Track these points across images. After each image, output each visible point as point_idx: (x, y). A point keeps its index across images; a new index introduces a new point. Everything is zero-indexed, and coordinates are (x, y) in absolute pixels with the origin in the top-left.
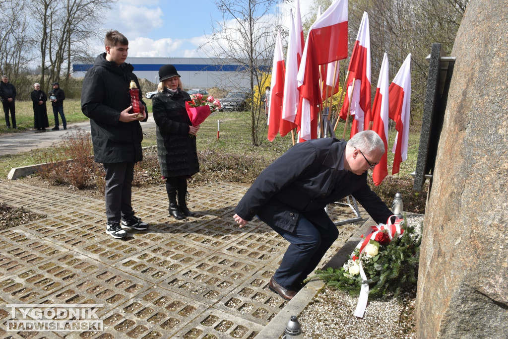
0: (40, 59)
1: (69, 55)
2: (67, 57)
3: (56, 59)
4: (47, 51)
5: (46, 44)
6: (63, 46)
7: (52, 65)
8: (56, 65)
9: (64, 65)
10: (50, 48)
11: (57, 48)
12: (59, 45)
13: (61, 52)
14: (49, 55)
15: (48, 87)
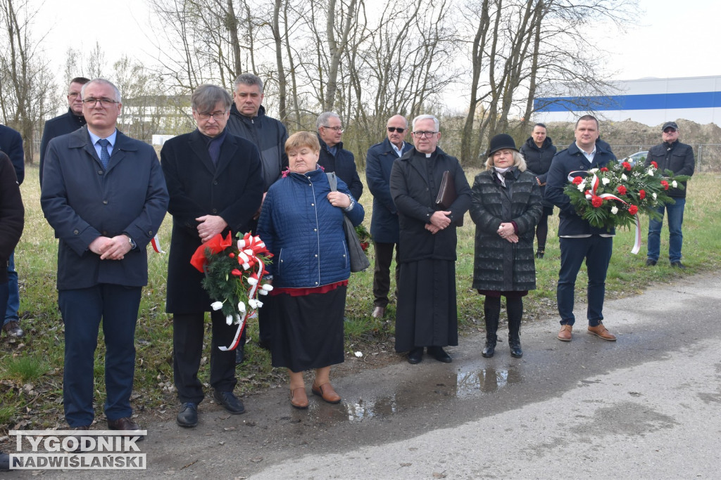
0: (469, 79)
1: (535, 68)
2: (530, 71)
3: (504, 77)
4: (485, 61)
5: (483, 44)
6: (523, 45)
7: (494, 91)
8: (503, 92)
9: (521, 92)
10: (494, 53)
11: (507, 53)
12: (514, 44)
13: (516, 60)
14: (488, 68)
15: (480, 143)
